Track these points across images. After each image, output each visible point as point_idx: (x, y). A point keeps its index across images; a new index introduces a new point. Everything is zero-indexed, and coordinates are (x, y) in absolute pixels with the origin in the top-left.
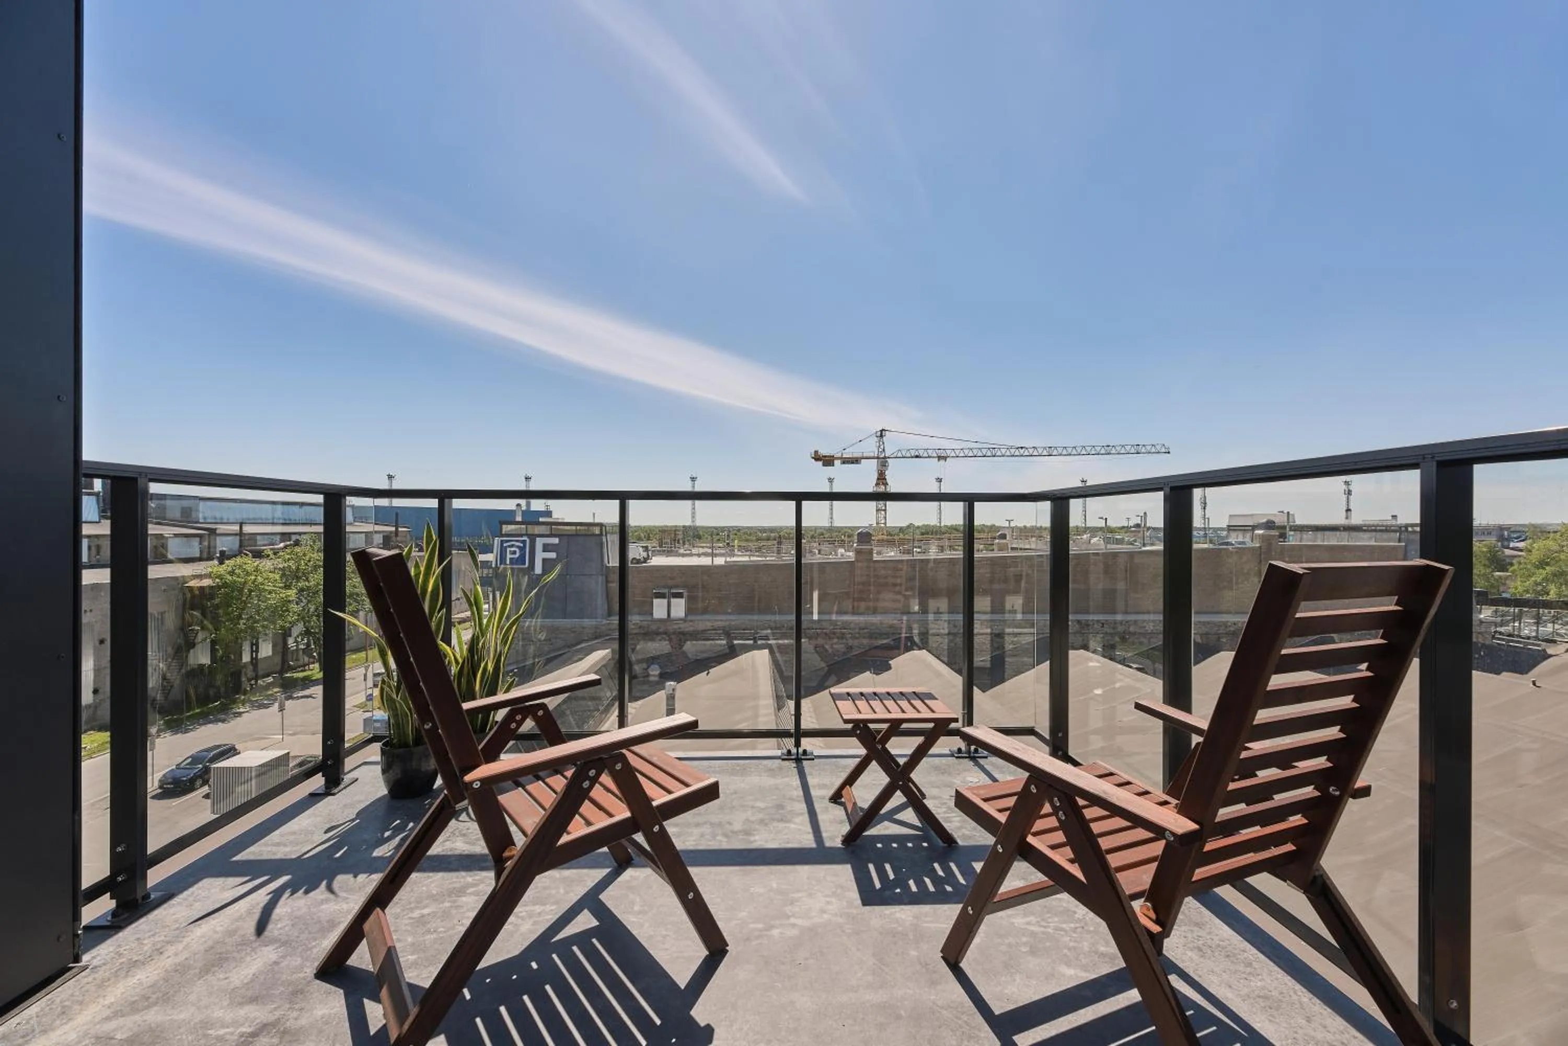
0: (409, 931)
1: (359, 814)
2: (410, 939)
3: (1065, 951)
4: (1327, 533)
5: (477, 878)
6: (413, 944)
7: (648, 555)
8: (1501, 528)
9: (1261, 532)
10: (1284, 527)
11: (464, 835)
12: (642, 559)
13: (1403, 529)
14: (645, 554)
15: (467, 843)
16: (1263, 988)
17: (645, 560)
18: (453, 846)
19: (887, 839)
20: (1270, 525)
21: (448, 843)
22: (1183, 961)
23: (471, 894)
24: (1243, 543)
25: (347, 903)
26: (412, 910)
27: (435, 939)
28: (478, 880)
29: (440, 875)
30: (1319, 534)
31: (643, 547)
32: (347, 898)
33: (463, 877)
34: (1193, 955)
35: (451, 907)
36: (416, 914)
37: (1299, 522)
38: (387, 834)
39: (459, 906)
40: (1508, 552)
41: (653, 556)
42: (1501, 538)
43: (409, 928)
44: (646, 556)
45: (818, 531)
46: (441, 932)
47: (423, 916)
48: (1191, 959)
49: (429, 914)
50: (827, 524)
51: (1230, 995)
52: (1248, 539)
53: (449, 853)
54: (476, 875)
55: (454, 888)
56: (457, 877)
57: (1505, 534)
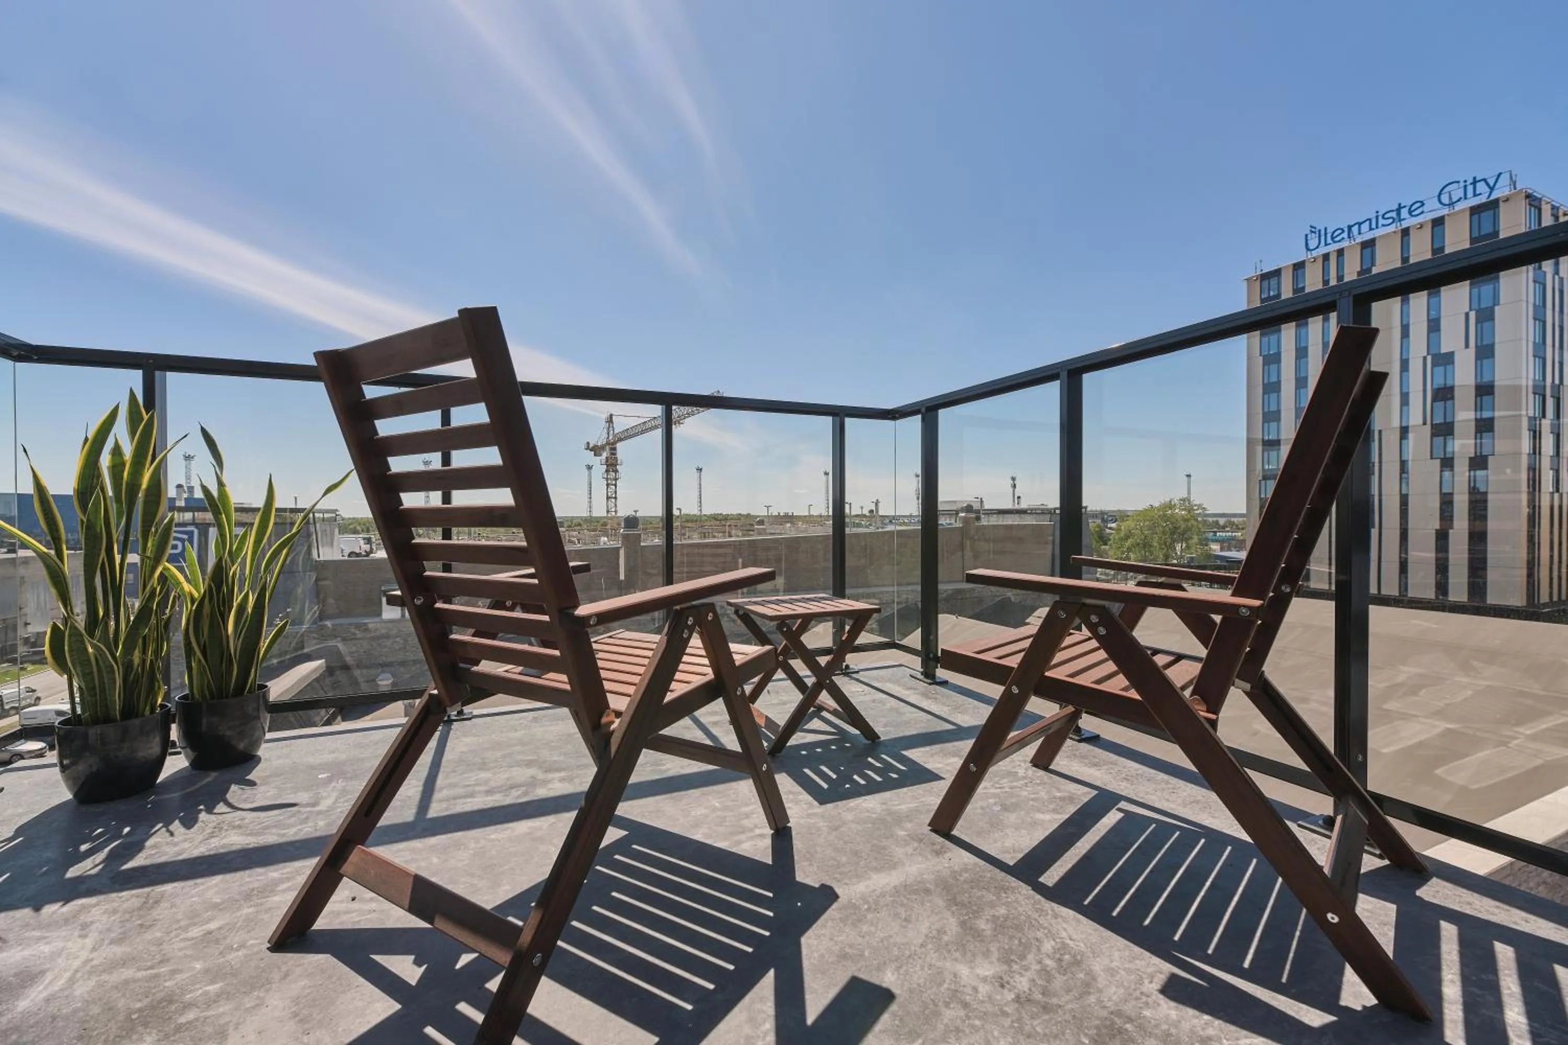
0: (190, 956)
1: (19, 832)
2: (198, 966)
3: (1031, 803)
4: (1007, 516)
5: (288, 870)
6: (207, 971)
7: (371, 549)
8: (1103, 513)
9: (963, 515)
10: (978, 512)
11: (239, 827)
12: (364, 553)
13: (1051, 512)
14: (367, 547)
15: (249, 835)
16: (1190, 796)
17: (368, 554)
18: (225, 841)
19: (810, 746)
20: (969, 509)
21: (213, 840)
22: (1122, 790)
23: (285, 891)
24: (950, 524)
25: (47, 943)
26: (185, 929)
27: (246, 956)
28: (291, 872)
29: (218, 879)
30: (1001, 516)
31: (364, 539)
32: (47, 937)
33: (261, 875)
34: (1124, 784)
35: (257, 912)
36: (195, 932)
37: (987, 506)
38: (83, 848)
39: (270, 909)
40: (1108, 531)
41: (377, 549)
42: (1103, 520)
43: (189, 952)
44: (368, 550)
45: (575, 521)
46: (252, 945)
47: (210, 933)
48: (1126, 788)
49: (220, 928)
50: (585, 514)
51: (1172, 806)
52: (953, 521)
53: (222, 851)
54: (284, 867)
55: (253, 890)
56: (249, 876)
57: (1105, 517)
